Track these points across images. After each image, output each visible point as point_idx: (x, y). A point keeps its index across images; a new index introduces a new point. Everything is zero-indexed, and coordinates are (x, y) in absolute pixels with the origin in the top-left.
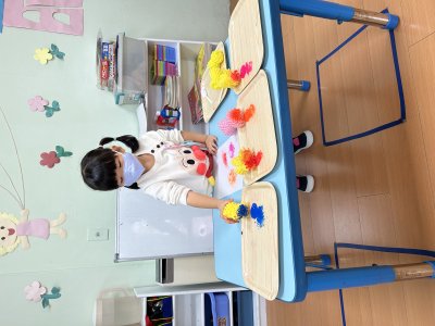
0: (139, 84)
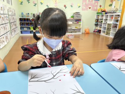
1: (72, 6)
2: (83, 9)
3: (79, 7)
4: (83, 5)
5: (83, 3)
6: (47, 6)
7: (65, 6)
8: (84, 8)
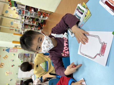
1: (13, 61)
2: (17, 52)
3: (14, 54)
4: (13, 52)
5: (12, 52)
6: (11, 80)
7: (12, 66)
8: (15, 51)
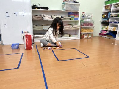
0: (68, 8)
